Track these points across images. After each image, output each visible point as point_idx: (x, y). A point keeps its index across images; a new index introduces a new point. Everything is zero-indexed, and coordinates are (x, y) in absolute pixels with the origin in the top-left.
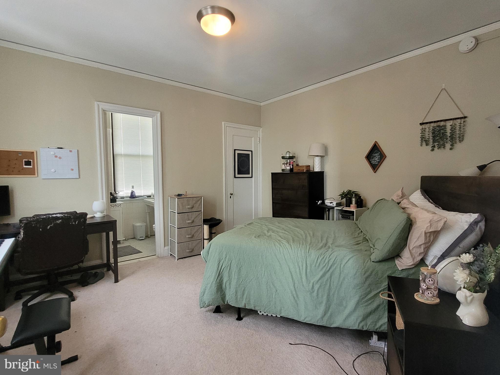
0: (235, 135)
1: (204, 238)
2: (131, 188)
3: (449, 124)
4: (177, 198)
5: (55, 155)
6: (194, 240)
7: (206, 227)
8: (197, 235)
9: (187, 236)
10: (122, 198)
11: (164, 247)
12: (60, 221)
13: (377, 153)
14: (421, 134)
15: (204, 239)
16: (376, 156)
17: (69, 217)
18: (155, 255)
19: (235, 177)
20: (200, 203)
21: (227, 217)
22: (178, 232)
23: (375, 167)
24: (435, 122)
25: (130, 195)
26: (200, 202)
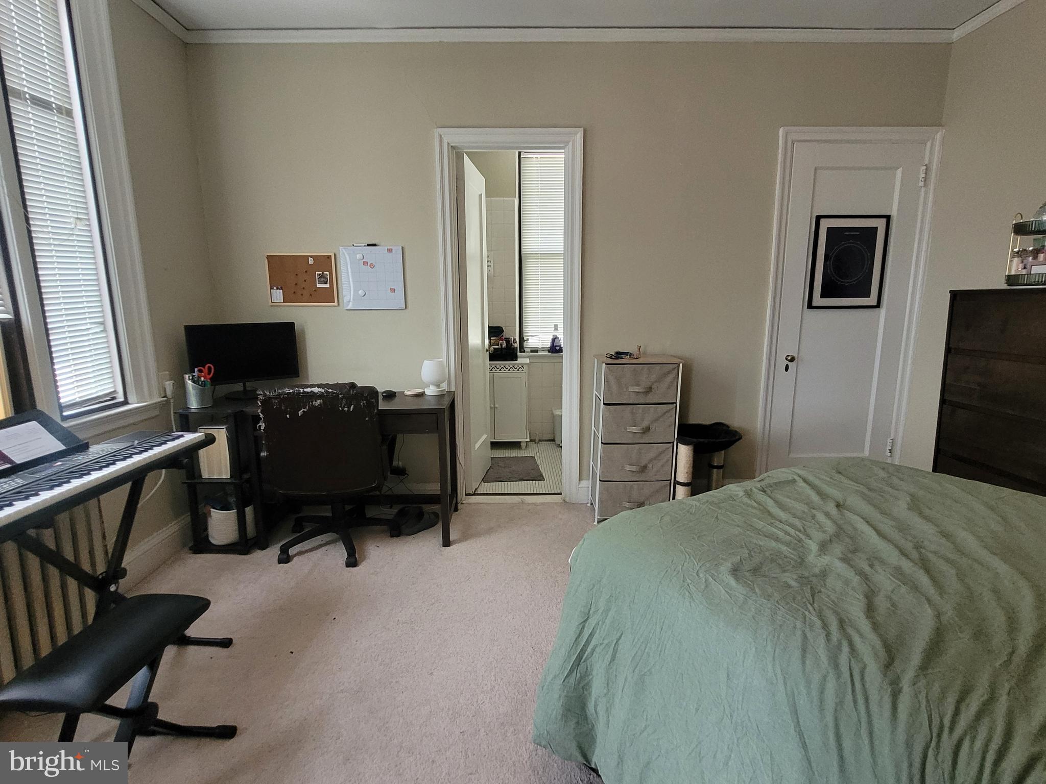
0: (822, 168)
1: (677, 479)
2: (553, 329)
4: (606, 364)
5: (364, 260)
6: (647, 479)
7: (684, 452)
8: (655, 469)
9: (628, 468)
10: (535, 351)
11: (579, 480)
12: (319, 402)
15: (677, 483)
17: (334, 395)
18: (560, 494)
19: (810, 306)
20: (672, 382)
21: (767, 425)
22: (603, 451)
25: (549, 345)
26: (671, 377)
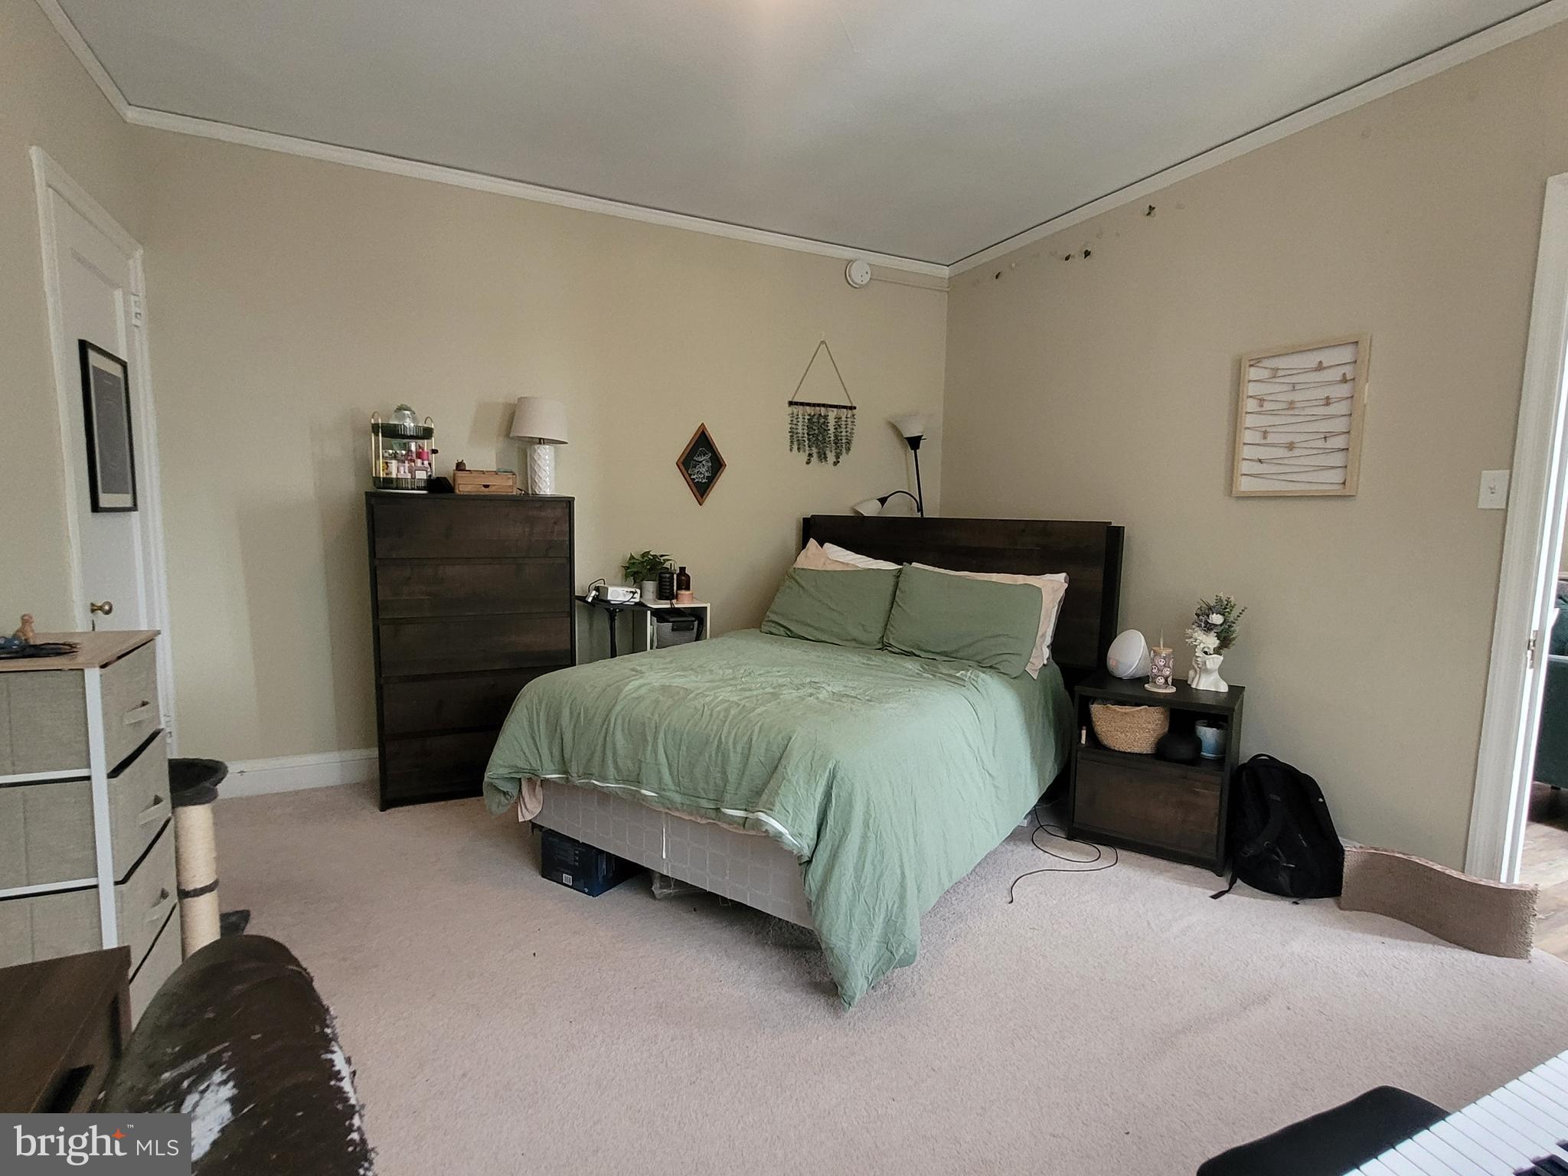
3: (832, 414)
13: (704, 456)
14: (790, 426)
16: (702, 462)
19: (95, 508)
23: (701, 490)
24: (814, 405)
